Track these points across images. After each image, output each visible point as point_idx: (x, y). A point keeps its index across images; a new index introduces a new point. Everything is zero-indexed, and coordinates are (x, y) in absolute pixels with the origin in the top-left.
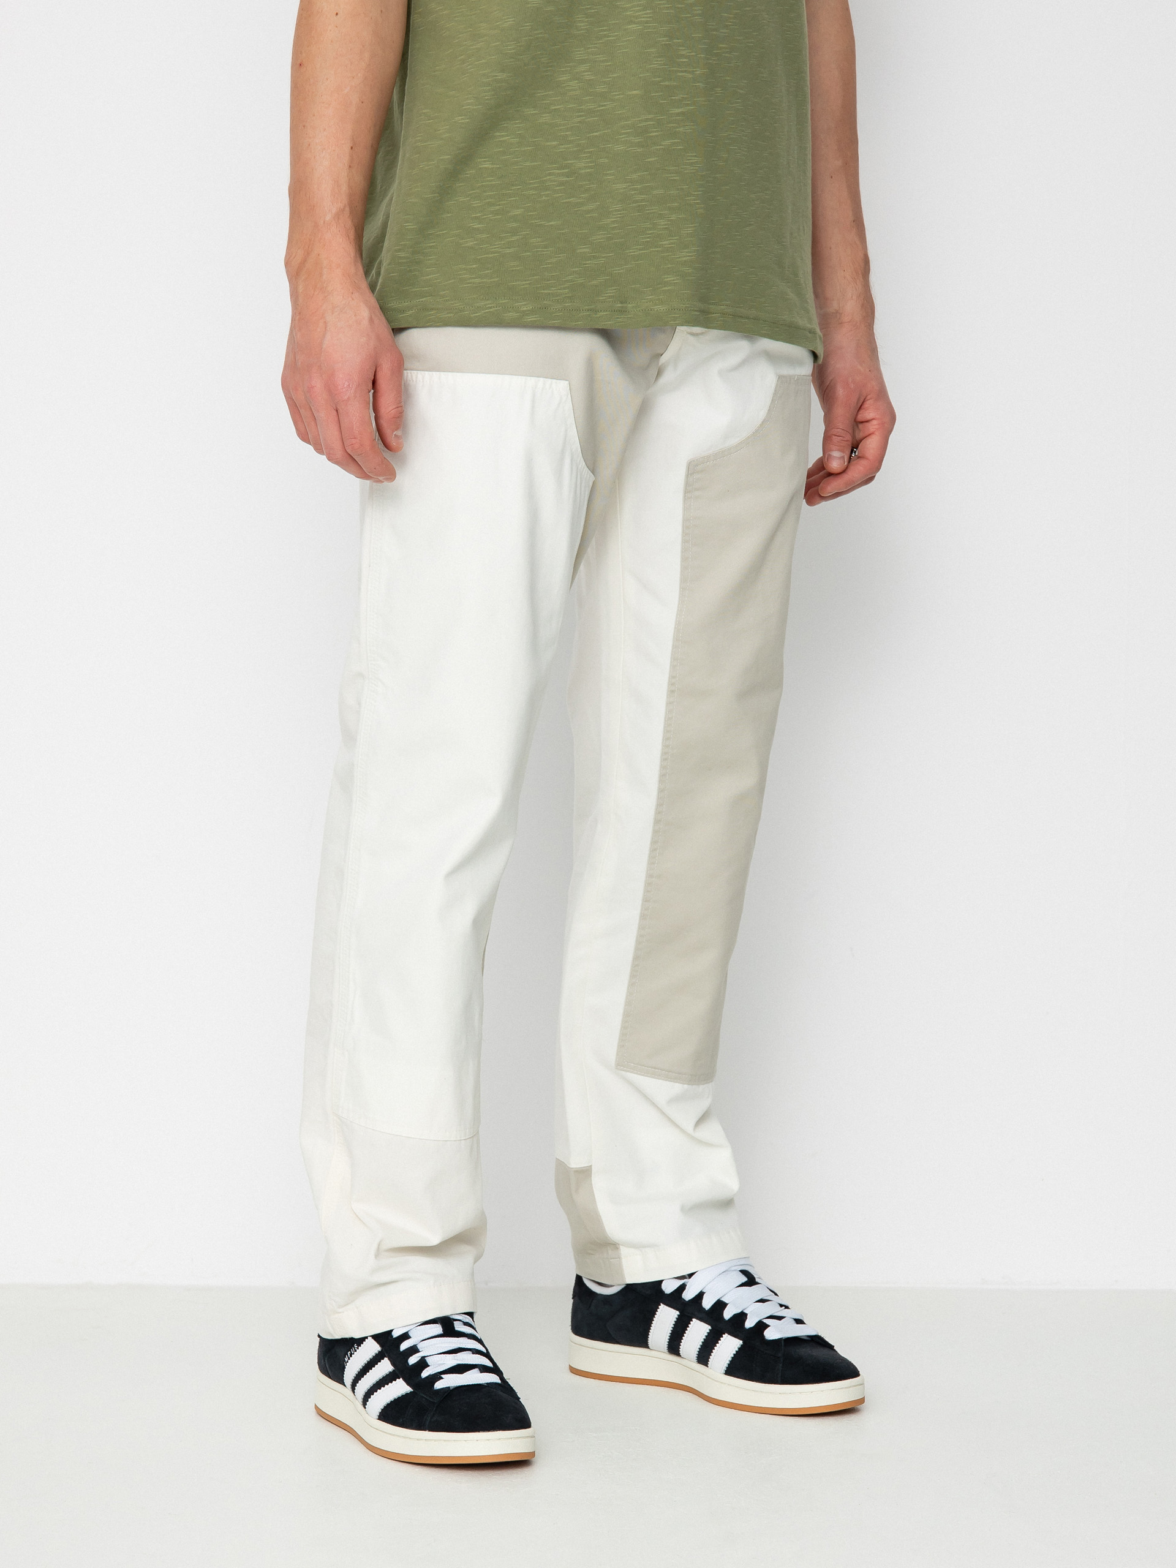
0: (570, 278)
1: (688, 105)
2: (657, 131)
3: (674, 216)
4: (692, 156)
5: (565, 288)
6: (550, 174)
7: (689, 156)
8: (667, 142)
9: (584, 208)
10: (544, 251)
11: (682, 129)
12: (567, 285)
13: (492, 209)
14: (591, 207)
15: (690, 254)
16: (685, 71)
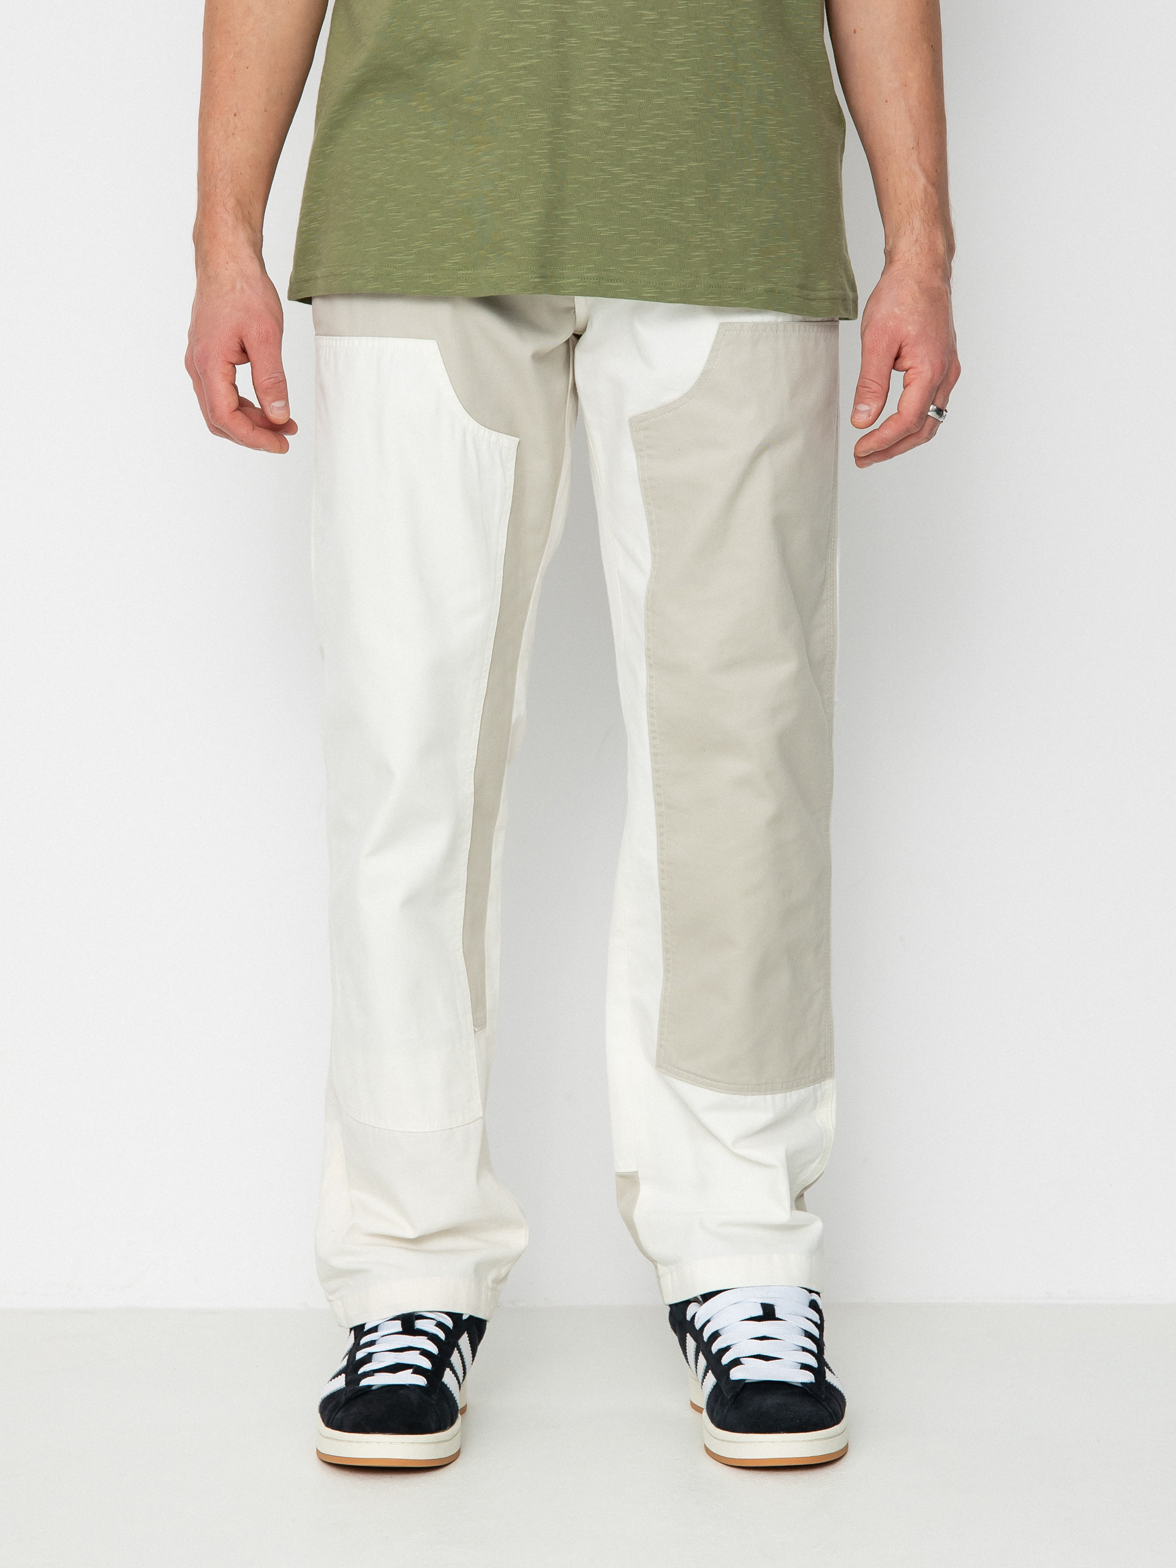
0: (417, 244)
1: (531, 58)
2: (497, 88)
3: (514, 176)
4: (536, 112)
5: (411, 254)
6: (408, 136)
7: (532, 112)
8: (506, 99)
9: (438, 171)
10: (396, 216)
11: (524, 83)
12: (414, 251)
13: (358, 173)
14: (444, 169)
15: (532, 217)
16: (528, 23)
